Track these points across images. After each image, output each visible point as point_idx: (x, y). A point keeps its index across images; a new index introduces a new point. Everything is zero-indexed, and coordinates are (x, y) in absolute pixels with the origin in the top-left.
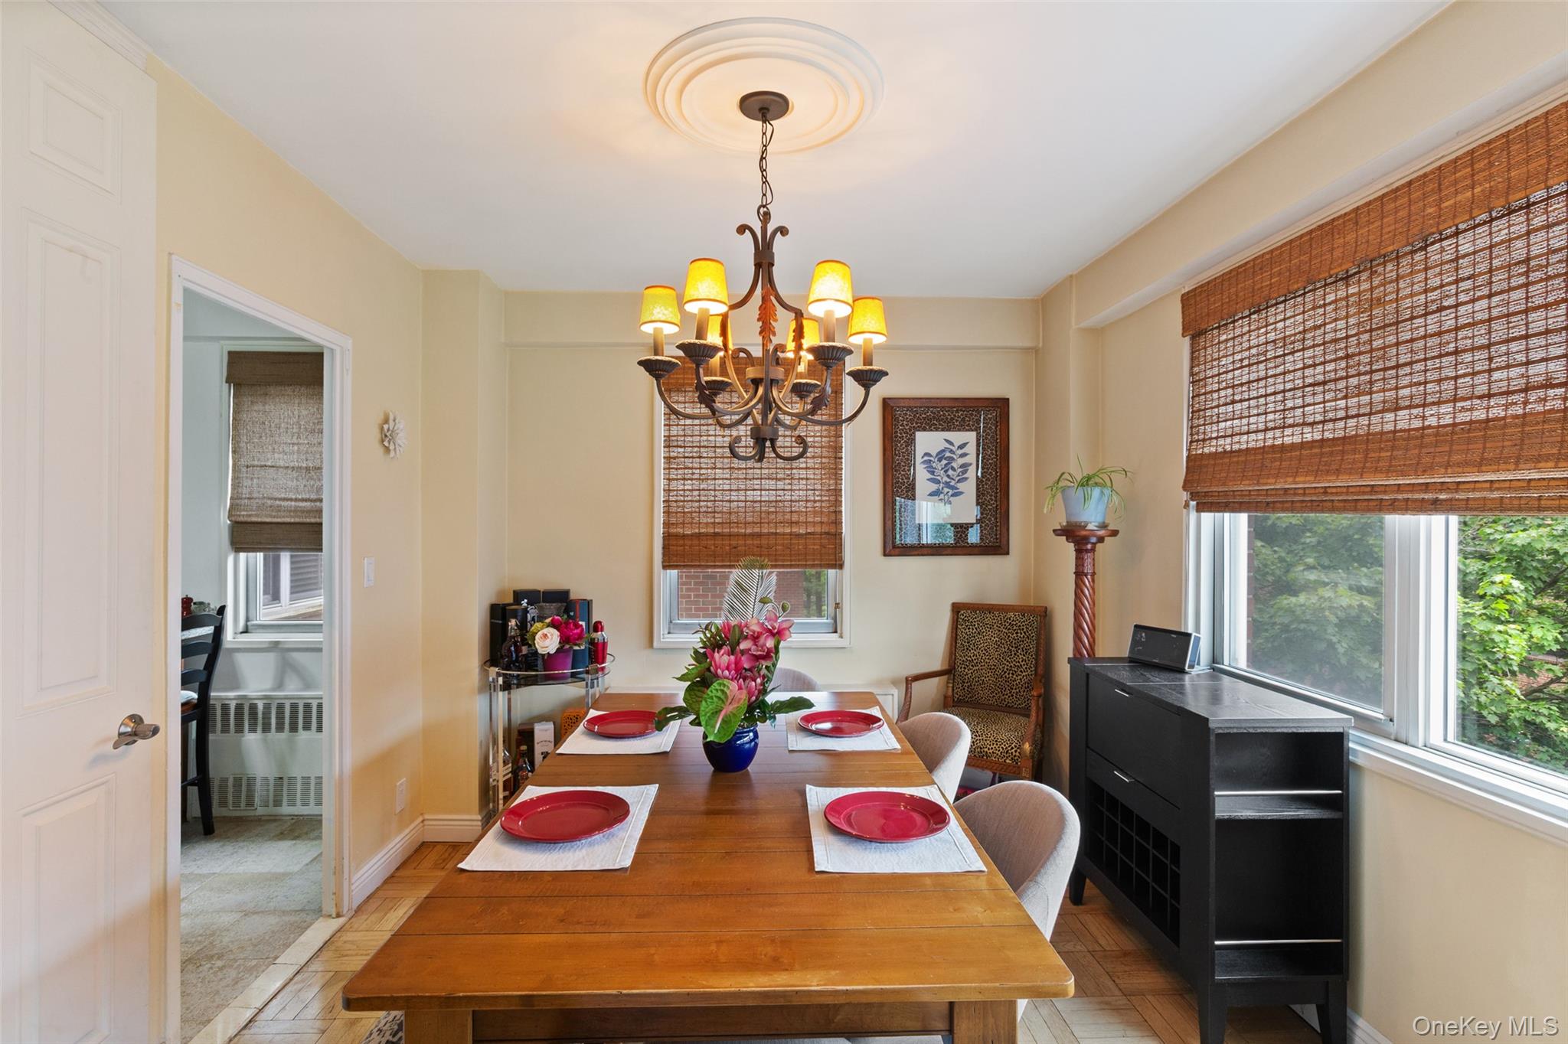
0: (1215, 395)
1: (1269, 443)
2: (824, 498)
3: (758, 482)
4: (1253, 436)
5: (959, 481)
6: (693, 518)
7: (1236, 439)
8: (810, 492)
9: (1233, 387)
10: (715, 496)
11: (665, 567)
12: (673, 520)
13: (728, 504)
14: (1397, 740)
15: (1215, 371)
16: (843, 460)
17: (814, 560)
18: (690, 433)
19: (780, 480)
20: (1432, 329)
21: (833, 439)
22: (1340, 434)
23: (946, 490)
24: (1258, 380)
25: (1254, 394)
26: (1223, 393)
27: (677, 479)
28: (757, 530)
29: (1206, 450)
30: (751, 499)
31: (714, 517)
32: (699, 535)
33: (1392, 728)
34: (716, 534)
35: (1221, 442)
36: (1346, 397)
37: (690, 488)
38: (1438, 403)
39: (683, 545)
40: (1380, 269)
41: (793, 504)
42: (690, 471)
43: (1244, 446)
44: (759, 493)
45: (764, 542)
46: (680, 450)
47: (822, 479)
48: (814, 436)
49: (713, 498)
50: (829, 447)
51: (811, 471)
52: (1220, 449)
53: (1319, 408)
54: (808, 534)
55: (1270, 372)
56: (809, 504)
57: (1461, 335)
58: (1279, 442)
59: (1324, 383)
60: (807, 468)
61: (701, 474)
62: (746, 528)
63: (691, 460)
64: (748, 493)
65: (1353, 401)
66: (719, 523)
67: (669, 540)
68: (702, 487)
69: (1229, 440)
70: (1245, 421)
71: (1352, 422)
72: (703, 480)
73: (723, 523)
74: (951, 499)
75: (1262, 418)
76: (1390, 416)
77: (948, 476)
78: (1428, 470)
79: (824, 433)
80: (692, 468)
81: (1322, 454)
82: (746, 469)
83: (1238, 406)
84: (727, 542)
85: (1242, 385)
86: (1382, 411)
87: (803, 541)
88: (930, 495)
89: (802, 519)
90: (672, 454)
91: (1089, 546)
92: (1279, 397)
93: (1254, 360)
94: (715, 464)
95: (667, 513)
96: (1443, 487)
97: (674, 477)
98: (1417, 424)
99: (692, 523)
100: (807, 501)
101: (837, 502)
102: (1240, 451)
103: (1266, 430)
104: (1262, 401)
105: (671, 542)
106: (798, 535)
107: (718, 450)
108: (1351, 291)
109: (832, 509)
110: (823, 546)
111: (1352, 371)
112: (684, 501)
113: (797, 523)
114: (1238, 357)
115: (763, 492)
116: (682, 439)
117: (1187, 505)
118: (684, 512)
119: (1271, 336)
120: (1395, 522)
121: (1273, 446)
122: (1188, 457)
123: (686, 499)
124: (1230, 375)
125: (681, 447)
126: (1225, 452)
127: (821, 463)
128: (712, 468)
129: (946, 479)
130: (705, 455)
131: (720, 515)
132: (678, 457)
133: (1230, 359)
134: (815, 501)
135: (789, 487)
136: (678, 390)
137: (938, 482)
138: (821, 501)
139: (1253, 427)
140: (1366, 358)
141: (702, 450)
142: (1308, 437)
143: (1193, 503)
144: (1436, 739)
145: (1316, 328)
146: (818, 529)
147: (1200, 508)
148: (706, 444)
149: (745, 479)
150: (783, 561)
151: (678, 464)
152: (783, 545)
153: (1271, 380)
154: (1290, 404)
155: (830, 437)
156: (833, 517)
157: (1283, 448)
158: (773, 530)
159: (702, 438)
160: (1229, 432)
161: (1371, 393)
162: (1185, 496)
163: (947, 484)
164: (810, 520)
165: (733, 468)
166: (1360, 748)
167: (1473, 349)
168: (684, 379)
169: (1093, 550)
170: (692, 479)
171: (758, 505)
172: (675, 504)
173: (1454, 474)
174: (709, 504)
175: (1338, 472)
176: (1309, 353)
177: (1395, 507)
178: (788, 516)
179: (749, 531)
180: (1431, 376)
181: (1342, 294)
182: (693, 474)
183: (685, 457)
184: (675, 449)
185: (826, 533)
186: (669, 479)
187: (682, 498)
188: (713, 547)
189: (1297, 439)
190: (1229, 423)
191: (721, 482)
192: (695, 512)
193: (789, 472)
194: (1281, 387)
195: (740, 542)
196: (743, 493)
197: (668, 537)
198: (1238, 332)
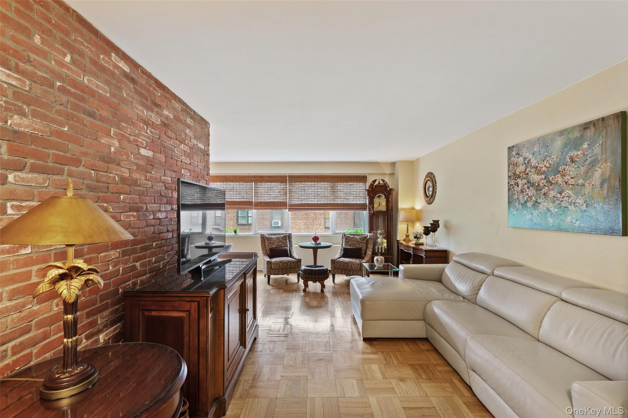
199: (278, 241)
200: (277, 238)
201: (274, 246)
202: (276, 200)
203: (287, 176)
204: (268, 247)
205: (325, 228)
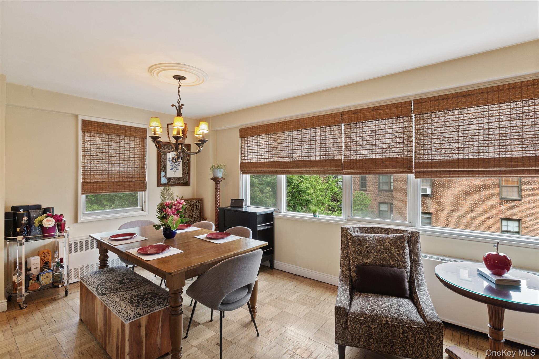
0: (247, 151)
1: (258, 161)
2: (140, 170)
3: (119, 165)
4: (255, 160)
5: (178, 166)
6: (94, 176)
7: (251, 160)
8: (136, 168)
9: (251, 150)
10: (103, 169)
11: (82, 194)
12: (86, 177)
13: (108, 172)
14: (279, 212)
15: (247, 146)
16: (146, 159)
17: (137, 189)
18: (93, 147)
19: (126, 164)
20: (285, 146)
21: (143, 152)
22: (271, 161)
23: (175, 168)
24: (256, 149)
25: (255, 152)
26: (248, 151)
27: (88, 163)
28: (118, 180)
29: (245, 162)
30: (116, 170)
31: (103, 176)
32: (96, 182)
33: (278, 211)
34: (103, 182)
35: (248, 160)
36: (272, 155)
37: (93, 166)
38: (286, 157)
39: (90, 186)
40: (277, 134)
41: (130, 172)
42: (93, 160)
43: (253, 162)
44: (119, 168)
45: (120, 184)
46: (89, 153)
47: (139, 164)
48: (137, 151)
49: (102, 170)
50: (142, 154)
51: (136, 162)
52: (248, 162)
53: (268, 156)
54: (135, 181)
55: (258, 148)
56: (135, 172)
57: (289, 147)
58: (260, 161)
59: (268, 152)
60: (135, 161)
61: (97, 162)
62: (114, 179)
63: (93, 156)
64: (115, 168)
65: (273, 155)
66: (105, 178)
67: (84, 184)
68: (98, 166)
69: (250, 160)
70: (253, 157)
71: (273, 159)
72: (98, 163)
73: (106, 178)
74: (176, 171)
75: (257, 157)
76: (279, 159)
77: (175, 164)
78: (285, 168)
79: (140, 150)
80: (94, 159)
81: (268, 164)
82: (114, 160)
83: (252, 154)
84: (107, 184)
85: (253, 149)
86: (278, 158)
87: (133, 183)
88: (170, 169)
89: (134, 176)
90: (85, 154)
91: (219, 182)
92: (260, 153)
93: (255, 145)
94: (103, 158)
95: (84, 174)
96: (287, 171)
97: (86, 162)
98: (283, 160)
99: (94, 178)
100: (135, 171)
101: (144, 171)
102: (252, 162)
103: (258, 159)
104: (257, 153)
105: (85, 185)
106: (132, 182)
107: (104, 154)
108: (273, 136)
109: (143, 173)
110: (139, 184)
111: (273, 150)
112: (91, 171)
113: (132, 178)
114: (252, 144)
115: (120, 168)
116: (90, 149)
117: (240, 173)
118: (91, 174)
119: (259, 141)
120: (279, 176)
121: (259, 162)
122: (241, 163)
123: (91, 170)
124: (250, 147)
125: (89, 152)
126: (249, 162)
127: (139, 159)
128: (101, 160)
129: (175, 165)
130: (99, 155)
131: (105, 175)
132: (88, 155)
133: (250, 144)
134: (137, 171)
135: (129, 166)
136: (88, 132)
137: (173, 166)
138: (139, 171)
139: (255, 158)
140: (275, 148)
141: (98, 153)
142: (266, 161)
143: (241, 173)
144: (284, 211)
145: (267, 141)
146: (139, 179)
147: (243, 174)
148: (99, 151)
149: (114, 163)
150: (127, 190)
151: (88, 158)
152: (127, 184)
153: (259, 150)
154: (262, 154)
155: (142, 152)
156: (143, 176)
157: (261, 162)
158: (124, 180)
159: (98, 149)
160: (250, 159)
161: (276, 154)
162: (240, 171)
163: (175, 167)
164: (136, 176)
165: (109, 160)
166: (275, 215)
167: (290, 150)
168: (91, 128)
169: (219, 183)
170: (94, 163)
171: (119, 172)
172: (87, 172)
173: (289, 169)
174: (101, 172)
175: (271, 167)
176: (266, 146)
177: (279, 174)
178: (129, 176)
179: (116, 180)
180: (285, 153)
181: (271, 137)
182: (94, 161)
183: (91, 155)
184: (87, 152)
185: (141, 181)
186: (84, 163)
187: (90, 170)
188: (102, 186)
189: (264, 161)
190: (250, 157)
191: (105, 164)
192: (95, 174)
193: (129, 162)
194: (261, 151)
195: (112, 184)
196: (113, 168)
197: (83, 183)
198: (252, 139)
199: (379, 248)
200: (379, 240)
201: (367, 262)
202: (387, 156)
203: (411, 101)
204: (354, 262)
205: (501, 200)
